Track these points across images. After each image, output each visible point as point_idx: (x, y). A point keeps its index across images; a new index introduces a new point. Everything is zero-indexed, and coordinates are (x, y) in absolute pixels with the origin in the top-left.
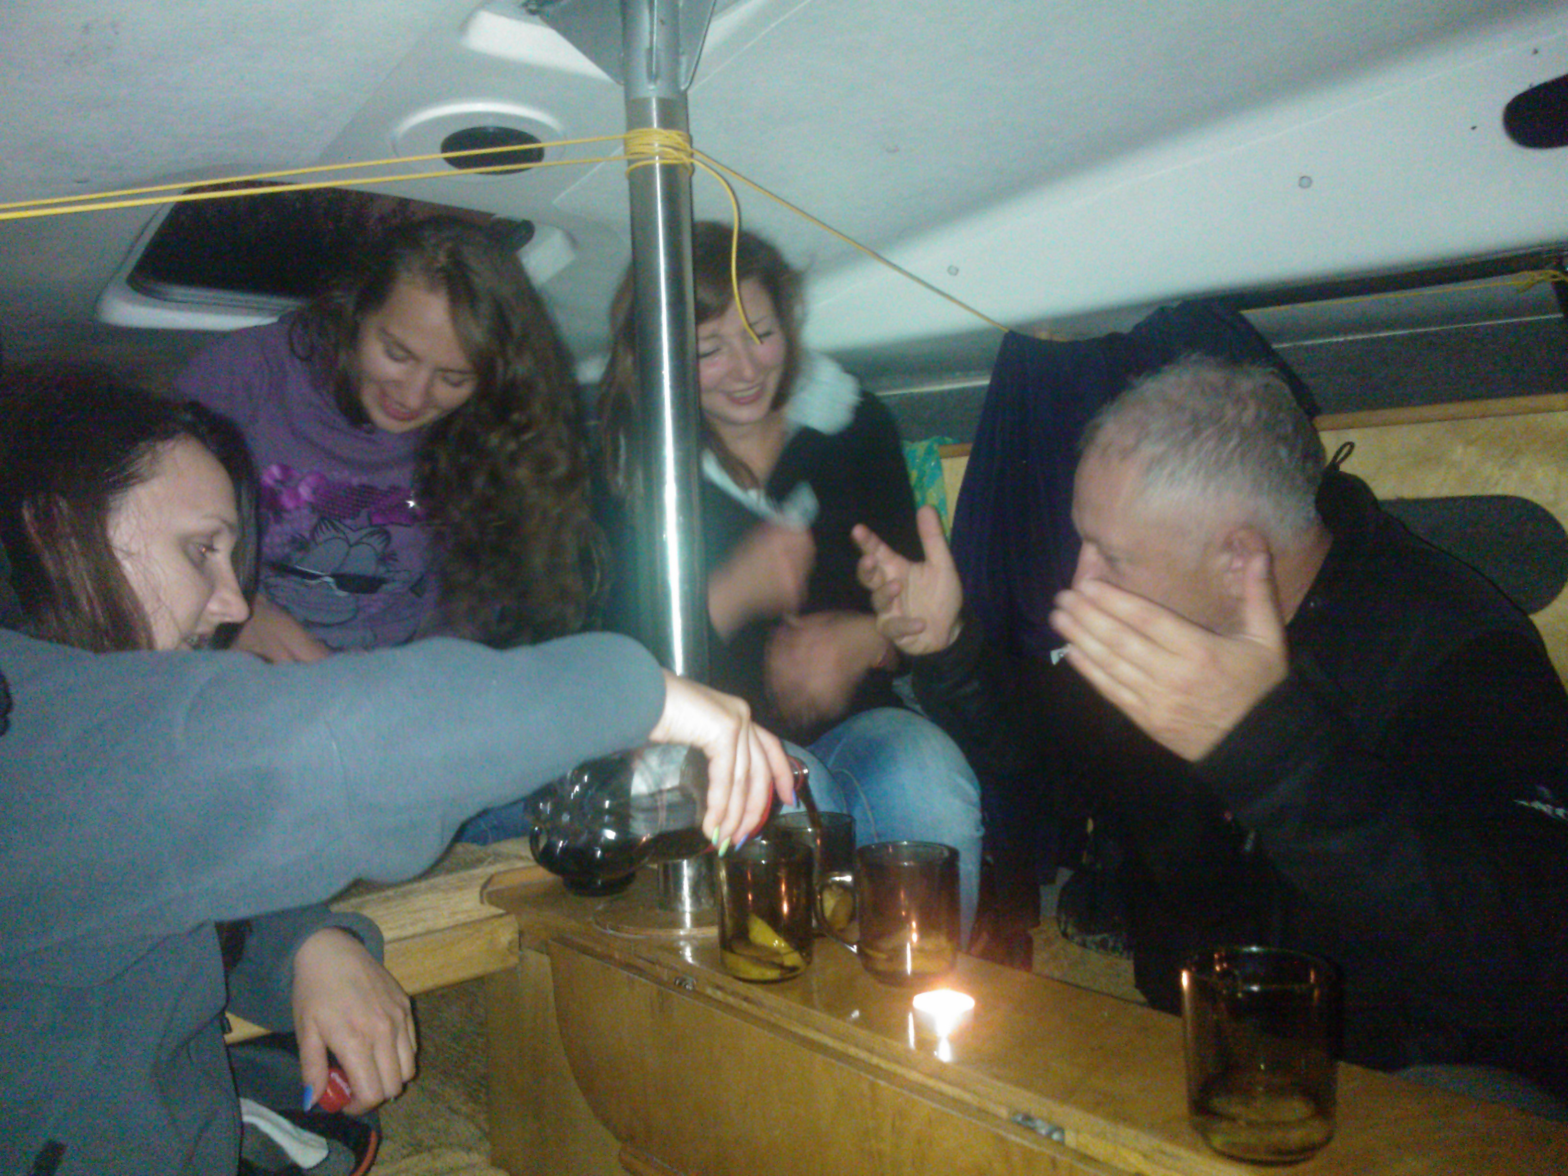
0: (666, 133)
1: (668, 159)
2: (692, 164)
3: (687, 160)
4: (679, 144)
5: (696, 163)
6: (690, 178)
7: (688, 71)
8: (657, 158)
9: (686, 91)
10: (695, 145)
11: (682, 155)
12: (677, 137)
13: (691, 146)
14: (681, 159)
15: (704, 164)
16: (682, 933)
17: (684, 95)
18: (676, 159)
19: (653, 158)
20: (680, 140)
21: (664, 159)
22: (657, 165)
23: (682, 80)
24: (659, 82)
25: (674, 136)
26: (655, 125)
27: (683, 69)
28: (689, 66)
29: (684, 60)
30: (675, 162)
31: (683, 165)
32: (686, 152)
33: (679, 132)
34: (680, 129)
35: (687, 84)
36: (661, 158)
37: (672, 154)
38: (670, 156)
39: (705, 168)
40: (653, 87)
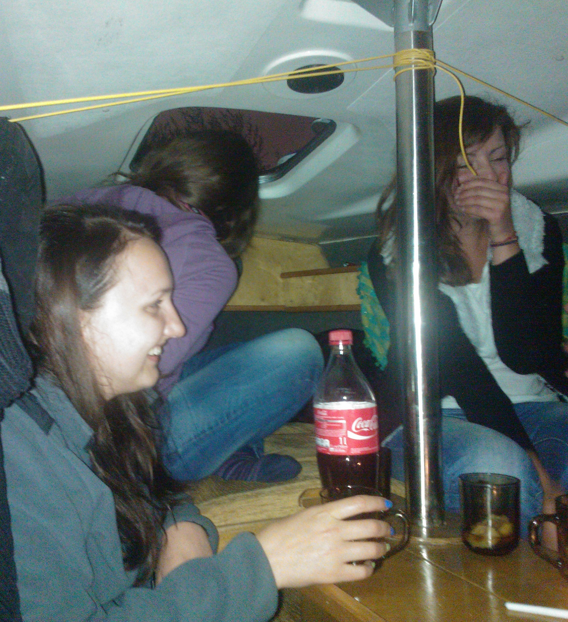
0: (419, 51)
1: (419, 66)
2: (435, 68)
3: (432, 66)
4: (427, 57)
5: (437, 61)
6: (434, 78)
7: (433, 15)
8: (413, 66)
9: (432, 26)
10: (437, 58)
11: (429, 63)
12: (426, 52)
13: (435, 57)
14: (429, 66)
15: (442, 67)
16: (421, 540)
17: (431, 28)
18: (425, 66)
19: (411, 66)
20: (428, 54)
21: (417, 66)
22: (413, 70)
23: (430, 19)
24: (416, 22)
25: (424, 53)
26: (412, 46)
27: (430, 13)
28: (434, 11)
29: (431, 8)
30: (424, 68)
31: (430, 69)
32: (431, 61)
33: (426, 50)
34: (428, 48)
35: (432, 22)
36: (415, 66)
37: (422, 63)
38: (422, 65)
39: (442, 69)
40: (411, 25)
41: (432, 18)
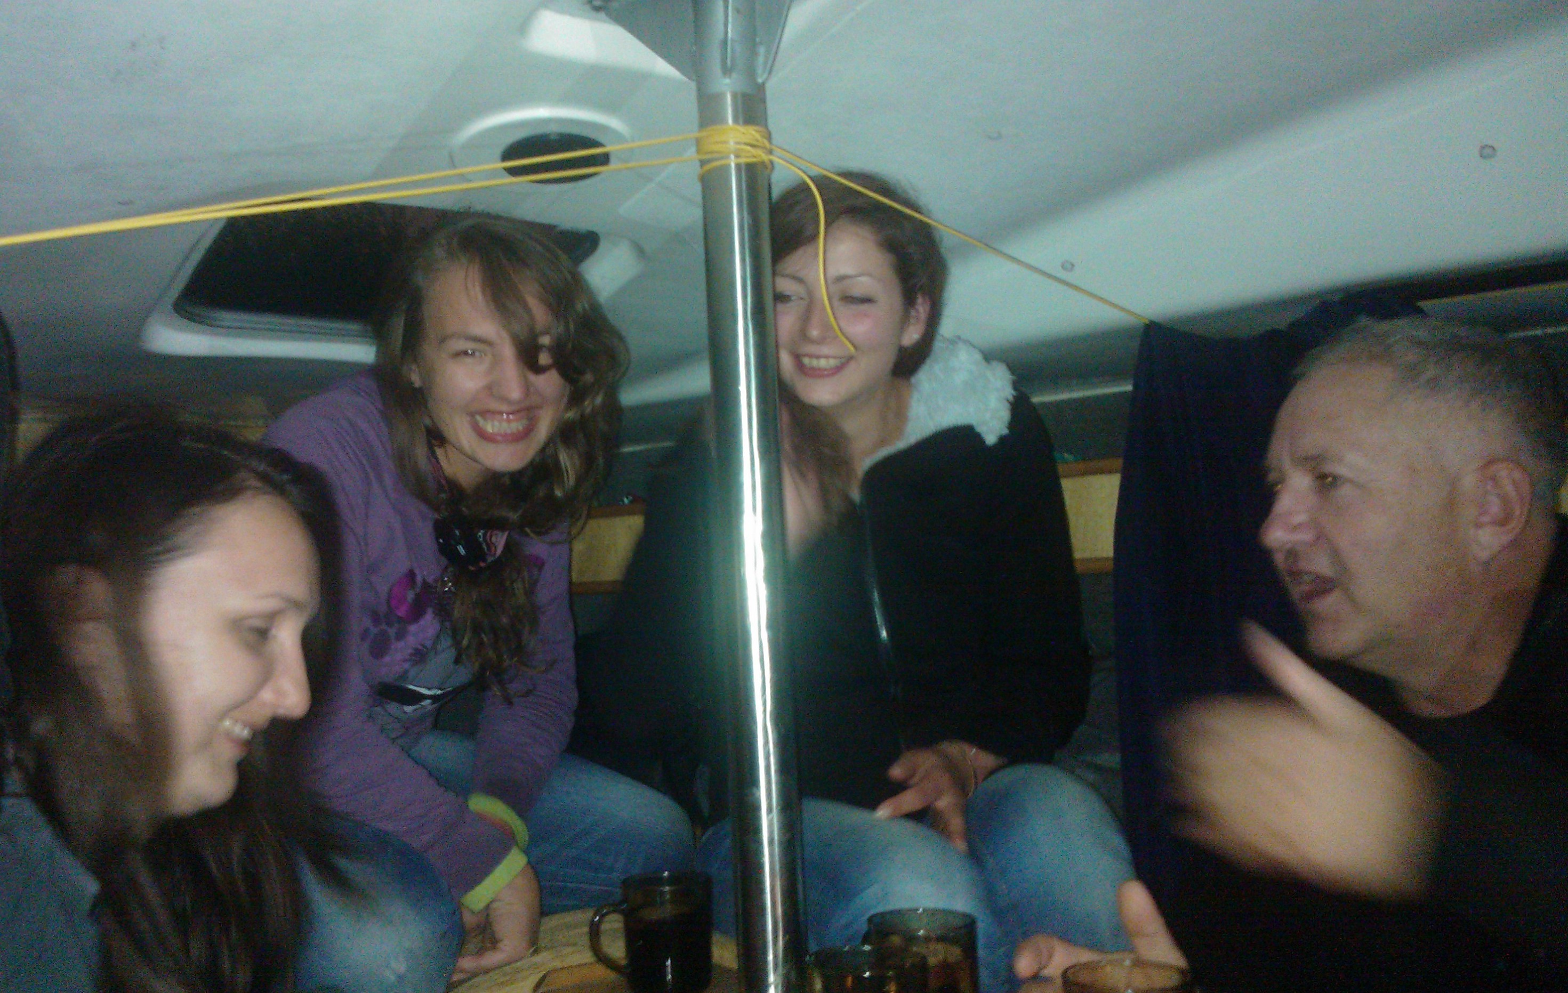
0: (742, 129)
1: (744, 157)
2: (771, 161)
3: (765, 157)
4: (757, 140)
5: (774, 148)
6: (771, 177)
7: (766, 61)
8: (733, 157)
9: (763, 84)
10: (774, 142)
11: (760, 153)
12: (754, 133)
13: (770, 141)
14: (760, 157)
15: (782, 159)
17: (761, 88)
18: (754, 156)
19: (728, 157)
20: (758, 136)
21: (740, 157)
22: (733, 165)
23: (759, 71)
24: (734, 75)
25: (752, 133)
26: (730, 121)
27: (761, 60)
28: (767, 57)
29: (762, 50)
30: (754, 160)
31: (763, 163)
32: (764, 148)
33: (756, 128)
34: (757, 124)
35: (765, 76)
36: (737, 156)
37: (749, 152)
38: (747, 155)
39: (784, 163)
40: (727, 81)
41: (765, 67)
